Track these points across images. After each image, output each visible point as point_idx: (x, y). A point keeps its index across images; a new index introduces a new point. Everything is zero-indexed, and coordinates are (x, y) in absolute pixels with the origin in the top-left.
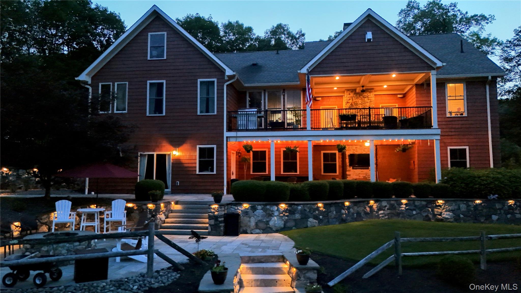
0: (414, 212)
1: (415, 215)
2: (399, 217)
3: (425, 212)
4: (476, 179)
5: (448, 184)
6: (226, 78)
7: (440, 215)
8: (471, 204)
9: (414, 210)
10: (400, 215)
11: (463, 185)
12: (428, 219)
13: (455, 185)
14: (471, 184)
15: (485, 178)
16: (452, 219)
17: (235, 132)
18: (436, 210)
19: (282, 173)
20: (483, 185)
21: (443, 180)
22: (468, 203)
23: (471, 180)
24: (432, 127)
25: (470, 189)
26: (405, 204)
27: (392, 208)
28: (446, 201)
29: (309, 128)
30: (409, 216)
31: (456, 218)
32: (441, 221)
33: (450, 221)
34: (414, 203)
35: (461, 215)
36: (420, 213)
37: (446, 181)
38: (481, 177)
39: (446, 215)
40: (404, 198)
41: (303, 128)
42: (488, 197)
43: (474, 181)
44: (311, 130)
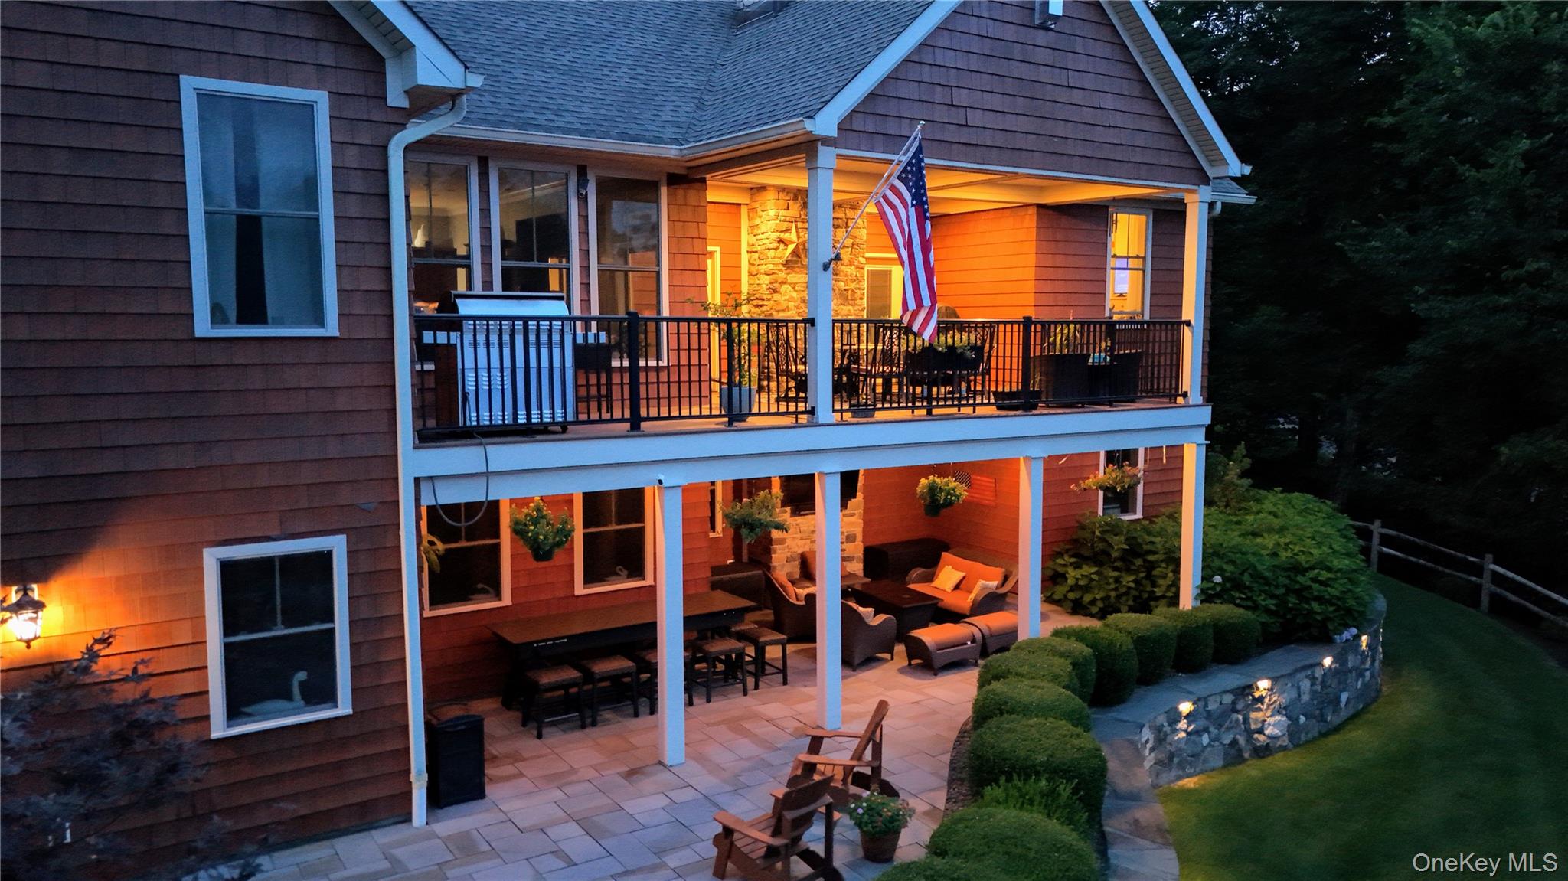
0: (1205, 739)
1: (1207, 746)
2: (1170, 770)
3: (1229, 729)
4: (1300, 578)
5: (1232, 601)
6: (396, 98)
7: (1261, 731)
8: (1319, 673)
9: (1206, 730)
10: (1176, 760)
11: (1271, 603)
12: (1233, 751)
13: (1249, 603)
14: (1292, 601)
15: (1325, 575)
16: (1285, 741)
17: (480, 450)
18: (1253, 715)
19: (580, 589)
20: (1329, 602)
21: (1210, 585)
22: (1313, 673)
23: (1287, 582)
24: (1185, 395)
25: (1289, 616)
26: (1187, 717)
27: (1161, 739)
28: (1275, 680)
29: (825, 414)
30: (1192, 756)
31: (1293, 731)
32: (1263, 752)
33: (1284, 748)
34: (1206, 705)
35: (1302, 719)
36: (1217, 739)
37: (1218, 589)
38: (1307, 570)
39: (1274, 725)
40: (1187, 695)
41: (796, 413)
42: (1337, 637)
43: (1297, 586)
44: (842, 423)
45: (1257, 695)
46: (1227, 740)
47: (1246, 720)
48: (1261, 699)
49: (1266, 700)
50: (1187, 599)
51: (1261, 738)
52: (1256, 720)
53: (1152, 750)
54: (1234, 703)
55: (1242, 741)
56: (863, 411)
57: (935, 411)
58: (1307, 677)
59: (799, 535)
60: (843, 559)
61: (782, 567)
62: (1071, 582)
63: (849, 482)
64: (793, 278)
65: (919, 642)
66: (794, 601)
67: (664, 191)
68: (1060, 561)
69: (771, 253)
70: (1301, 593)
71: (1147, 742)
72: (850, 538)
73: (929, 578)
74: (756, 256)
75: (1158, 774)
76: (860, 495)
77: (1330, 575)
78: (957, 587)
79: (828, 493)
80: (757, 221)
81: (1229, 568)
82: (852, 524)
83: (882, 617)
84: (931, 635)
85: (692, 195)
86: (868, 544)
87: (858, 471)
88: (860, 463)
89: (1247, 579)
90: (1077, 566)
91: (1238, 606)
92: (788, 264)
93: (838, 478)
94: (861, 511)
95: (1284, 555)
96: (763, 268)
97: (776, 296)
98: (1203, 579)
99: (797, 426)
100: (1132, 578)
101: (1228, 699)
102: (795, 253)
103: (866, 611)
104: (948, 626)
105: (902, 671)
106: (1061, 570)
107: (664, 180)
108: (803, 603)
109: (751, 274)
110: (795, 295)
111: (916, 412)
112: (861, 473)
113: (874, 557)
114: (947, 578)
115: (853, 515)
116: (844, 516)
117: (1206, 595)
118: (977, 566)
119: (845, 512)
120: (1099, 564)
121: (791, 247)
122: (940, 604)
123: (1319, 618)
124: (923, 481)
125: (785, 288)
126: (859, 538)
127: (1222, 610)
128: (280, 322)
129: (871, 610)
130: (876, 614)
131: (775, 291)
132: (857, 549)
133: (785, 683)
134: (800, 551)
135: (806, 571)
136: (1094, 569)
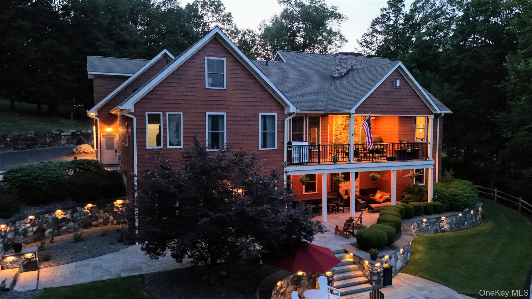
0: (429, 227)
1: (430, 229)
3: (435, 226)
4: (456, 197)
5: (438, 201)
6: (286, 113)
7: (443, 227)
8: (458, 217)
9: (430, 225)
10: (423, 231)
11: (448, 202)
12: (436, 231)
13: (444, 202)
14: (453, 202)
15: (461, 197)
16: (449, 230)
17: (296, 167)
18: (441, 224)
19: (304, 193)
20: (462, 202)
21: (434, 198)
22: (456, 217)
23: (452, 198)
24: (429, 158)
25: (452, 205)
26: (425, 222)
27: (419, 226)
28: (446, 217)
29: (352, 161)
30: (427, 230)
31: (451, 228)
32: (444, 231)
33: (448, 231)
34: (430, 220)
35: (453, 226)
36: (432, 227)
37: (436, 199)
38: (457, 196)
39: (446, 227)
40: (425, 218)
41: (347, 161)
42: (464, 210)
43: (455, 199)
44: (355, 163)
45: (442, 220)
46: (435, 228)
47: (439, 225)
48: (443, 221)
49: (444, 221)
50: (430, 200)
51: (443, 229)
52: (442, 225)
53: (417, 227)
54: (436, 221)
55: (438, 229)
56: (359, 161)
57: (373, 161)
58: (455, 217)
59: (345, 186)
60: (355, 191)
61: (342, 191)
62: (406, 197)
63: (357, 174)
64: (344, 131)
65: (371, 207)
66: (345, 198)
67: (321, 118)
68: (404, 193)
69: (340, 127)
70: (455, 200)
71: (416, 226)
72: (356, 187)
73: (374, 196)
74: (336, 127)
75: (418, 233)
76: (359, 178)
77: (462, 197)
78: (380, 198)
79: (352, 176)
80: (337, 120)
81: (439, 195)
82: (357, 184)
83: (363, 202)
84: (373, 206)
85: (326, 118)
86: (361, 189)
87: (358, 172)
88: (359, 171)
89: (443, 197)
90: (407, 194)
91: (440, 202)
92: (344, 129)
93: (354, 173)
94: (359, 181)
95: (453, 192)
96: (338, 129)
97: (341, 135)
98: (433, 197)
99: (347, 163)
100: (419, 197)
101: (435, 220)
102: (345, 126)
103: (360, 200)
104: (377, 204)
105: (367, 212)
106: (404, 195)
107: (321, 116)
108: (347, 199)
109: (335, 130)
110: (345, 135)
111: (370, 161)
112: (359, 173)
113: (362, 192)
114: (378, 196)
115: (357, 182)
116: (355, 182)
117: (434, 200)
118: (385, 193)
119: (356, 181)
120: (413, 194)
121: (344, 125)
122: (376, 200)
123: (459, 206)
124: (371, 174)
125: (343, 133)
126: (359, 187)
127: (437, 203)
128: (269, 147)
129: (361, 200)
130: (362, 201)
131: (341, 134)
132: (358, 189)
133: (343, 213)
134: (346, 189)
135: (347, 193)
136: (411, 195)
